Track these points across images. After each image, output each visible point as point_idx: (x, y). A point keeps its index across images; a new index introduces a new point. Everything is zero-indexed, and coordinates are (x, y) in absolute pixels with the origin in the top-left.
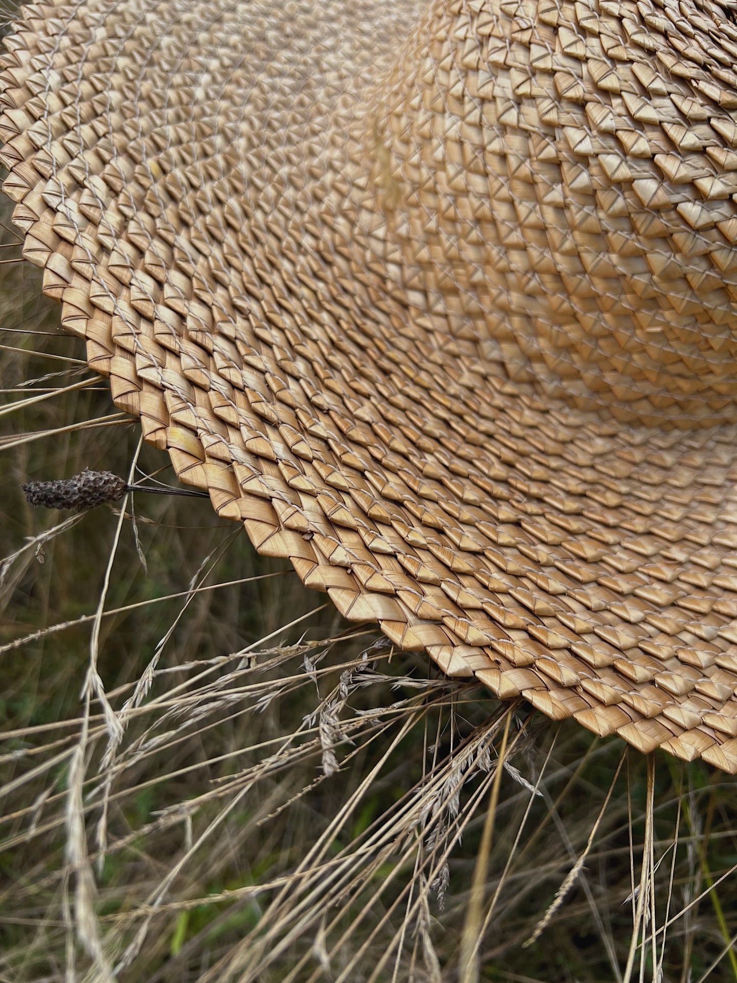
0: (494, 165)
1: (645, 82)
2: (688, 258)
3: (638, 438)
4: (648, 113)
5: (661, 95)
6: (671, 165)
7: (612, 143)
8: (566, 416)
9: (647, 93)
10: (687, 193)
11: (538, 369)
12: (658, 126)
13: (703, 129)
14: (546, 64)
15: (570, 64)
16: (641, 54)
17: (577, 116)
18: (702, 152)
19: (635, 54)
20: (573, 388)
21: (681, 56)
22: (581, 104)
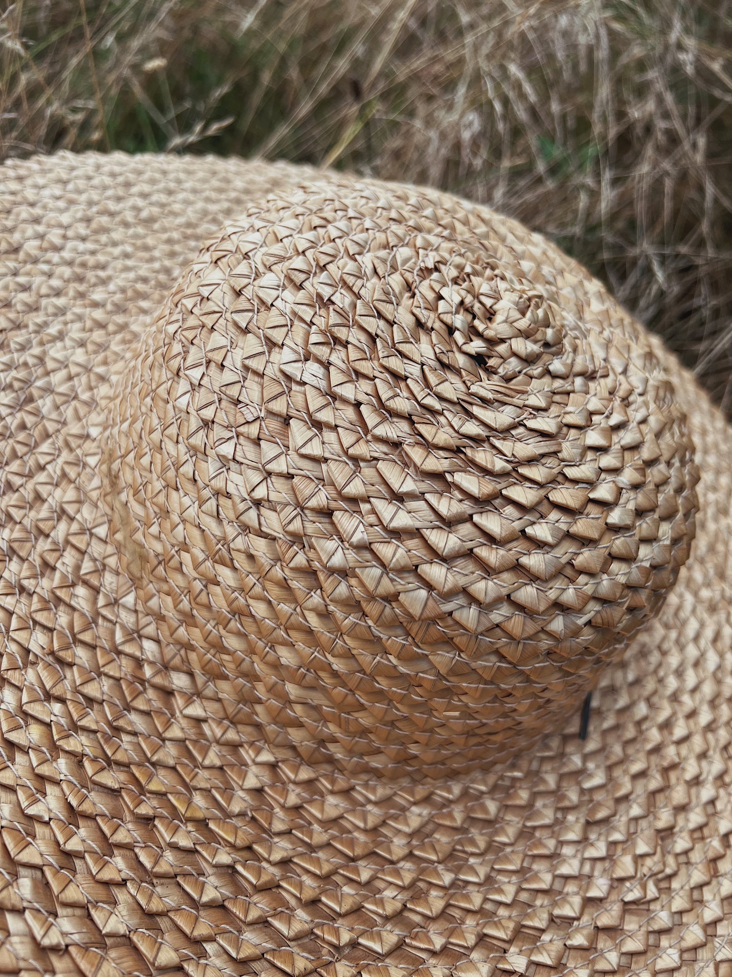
1: (395, 486)
2: (477, 656)
4: (402, 520)
5: (412, 496)
6: (436, 572)
7: (368, 556)
8: (373, 790)
9: (398, 498)
10: (461, 600)
12: (416, 533)
13: (465, 529)
14: (280, 466)
15: (306, 464)
16: (384, 448)
17: (322, 525)
18: (470, 554)
19: (379, 449)
20: (376, 762)
21: (429, 446)
22: (327, 513)
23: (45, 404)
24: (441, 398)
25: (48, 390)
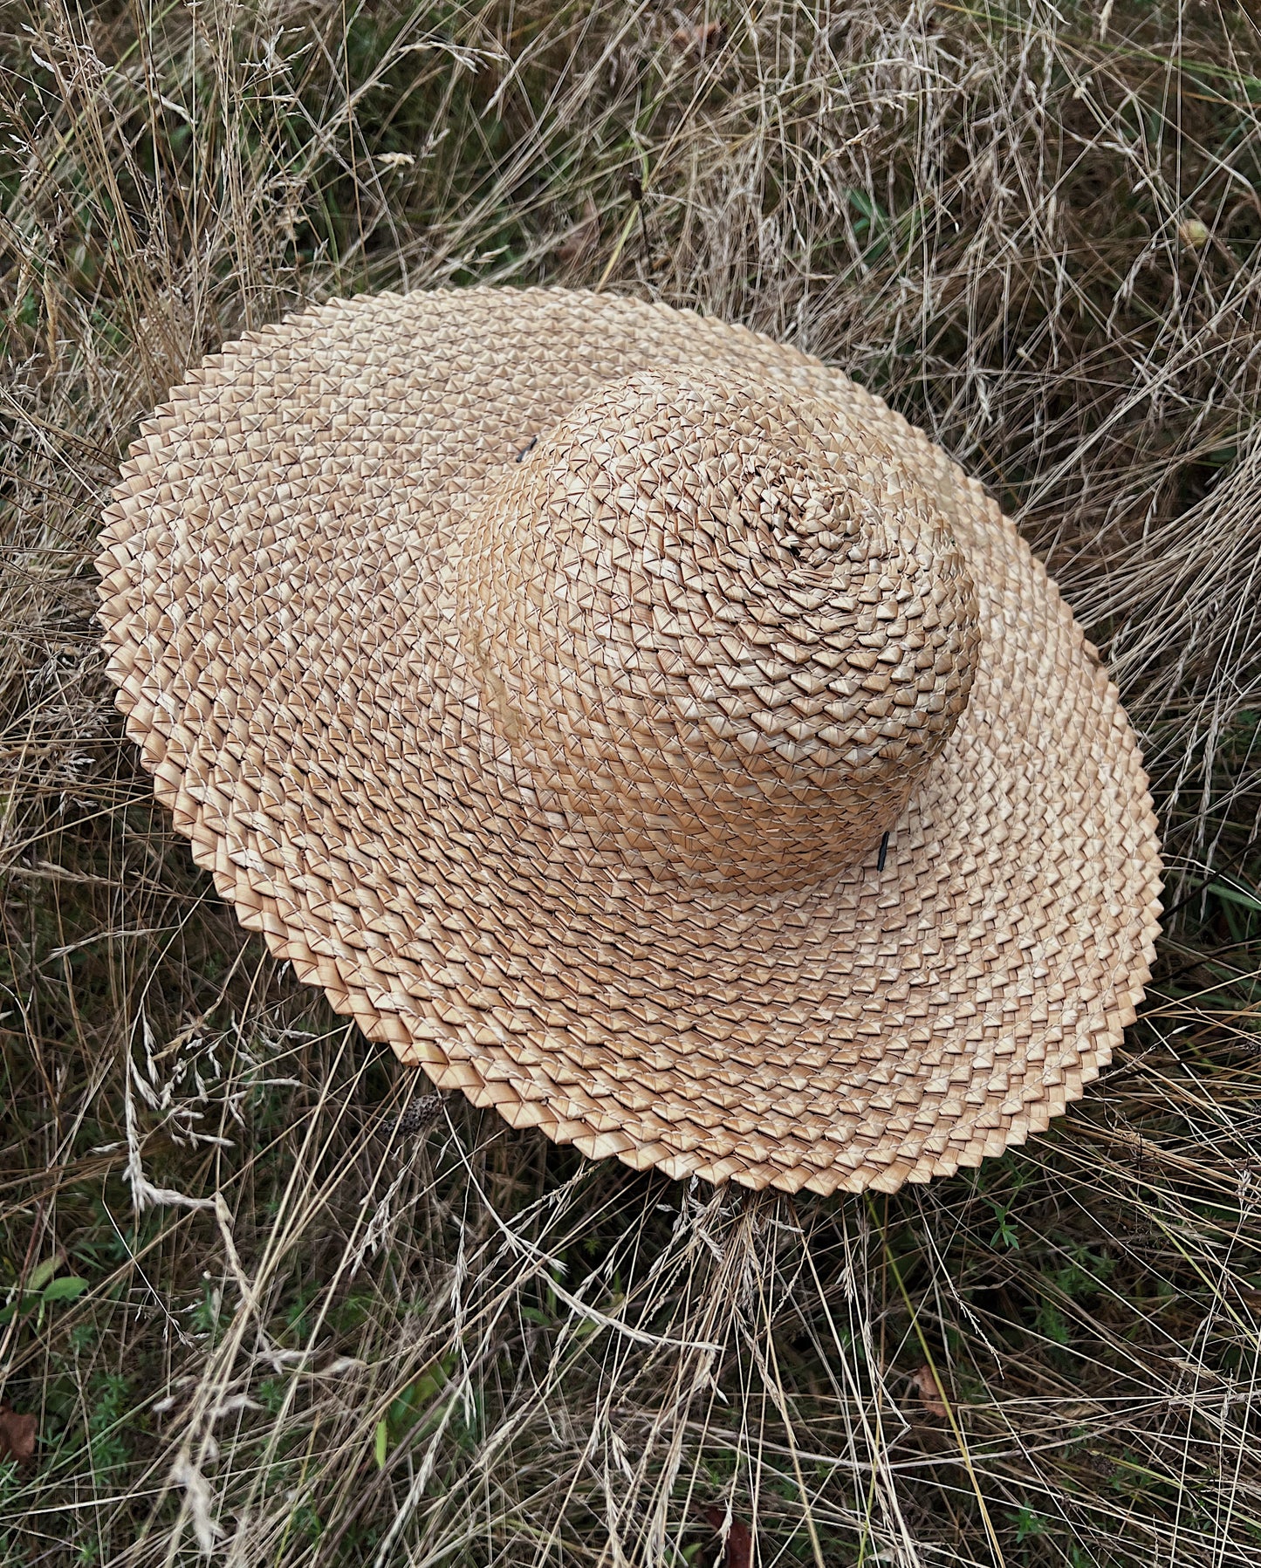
1: (734, 655)
2: (793, 781)
3: (774, 904)
4: (740, 681)
5: (748, 662)
6: (764, 719)
7: (715, 708)
8: (709, 902)
9: (736, 664)
10: (782, 738)
11: (679, 869)
12: (751, 690)
13: (786, 685)
14: (648, 642)
15: (667, 641)
16: (725, 627)
17: (681, 686)
18: (789, 704)
19: (721, 627)
20: (712, 877)
21: (758, 624)
22: (684, 678)
23: (396, 587)
24: (766, 586)
25: (394, 574)
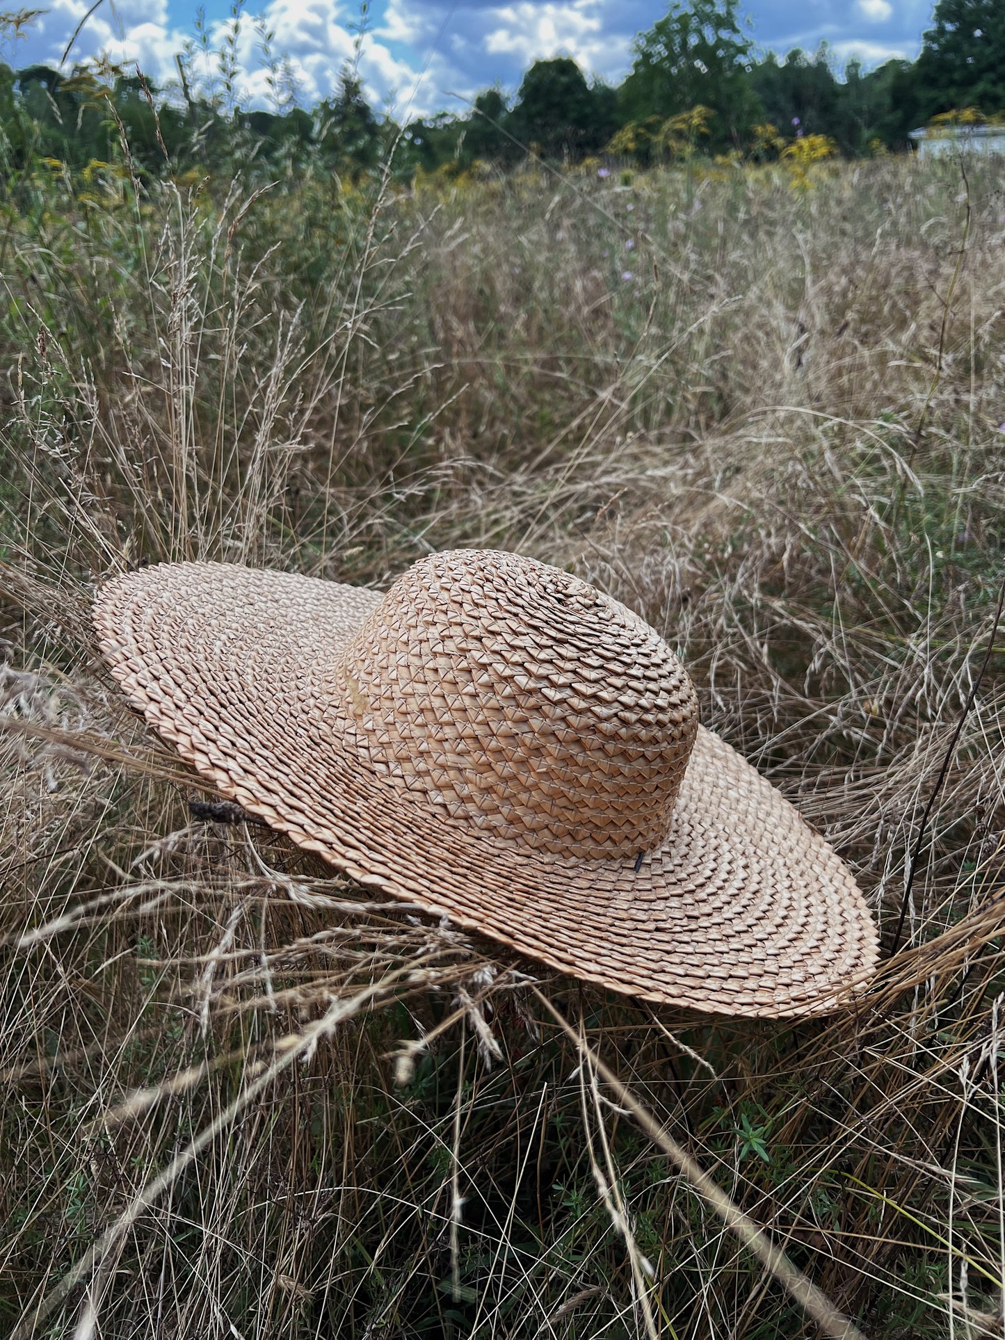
0: (430, 676)
1: (515, 629)
2: (555, 721)
4: (517, 642)
5: (524, 634)
6: (533, 668)
7: (499, 657)
9: (516, 633)
10: (546, 683)
11: (471, 808)
12: (524, 649)
14: (458, 620)
15: (471, 620)
16: (511, 616)
17: (478, 645)
18: (550, 662)
19: (507, 616)
22: (479, 639)
